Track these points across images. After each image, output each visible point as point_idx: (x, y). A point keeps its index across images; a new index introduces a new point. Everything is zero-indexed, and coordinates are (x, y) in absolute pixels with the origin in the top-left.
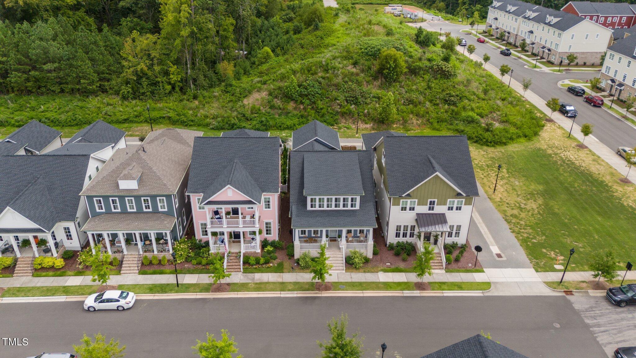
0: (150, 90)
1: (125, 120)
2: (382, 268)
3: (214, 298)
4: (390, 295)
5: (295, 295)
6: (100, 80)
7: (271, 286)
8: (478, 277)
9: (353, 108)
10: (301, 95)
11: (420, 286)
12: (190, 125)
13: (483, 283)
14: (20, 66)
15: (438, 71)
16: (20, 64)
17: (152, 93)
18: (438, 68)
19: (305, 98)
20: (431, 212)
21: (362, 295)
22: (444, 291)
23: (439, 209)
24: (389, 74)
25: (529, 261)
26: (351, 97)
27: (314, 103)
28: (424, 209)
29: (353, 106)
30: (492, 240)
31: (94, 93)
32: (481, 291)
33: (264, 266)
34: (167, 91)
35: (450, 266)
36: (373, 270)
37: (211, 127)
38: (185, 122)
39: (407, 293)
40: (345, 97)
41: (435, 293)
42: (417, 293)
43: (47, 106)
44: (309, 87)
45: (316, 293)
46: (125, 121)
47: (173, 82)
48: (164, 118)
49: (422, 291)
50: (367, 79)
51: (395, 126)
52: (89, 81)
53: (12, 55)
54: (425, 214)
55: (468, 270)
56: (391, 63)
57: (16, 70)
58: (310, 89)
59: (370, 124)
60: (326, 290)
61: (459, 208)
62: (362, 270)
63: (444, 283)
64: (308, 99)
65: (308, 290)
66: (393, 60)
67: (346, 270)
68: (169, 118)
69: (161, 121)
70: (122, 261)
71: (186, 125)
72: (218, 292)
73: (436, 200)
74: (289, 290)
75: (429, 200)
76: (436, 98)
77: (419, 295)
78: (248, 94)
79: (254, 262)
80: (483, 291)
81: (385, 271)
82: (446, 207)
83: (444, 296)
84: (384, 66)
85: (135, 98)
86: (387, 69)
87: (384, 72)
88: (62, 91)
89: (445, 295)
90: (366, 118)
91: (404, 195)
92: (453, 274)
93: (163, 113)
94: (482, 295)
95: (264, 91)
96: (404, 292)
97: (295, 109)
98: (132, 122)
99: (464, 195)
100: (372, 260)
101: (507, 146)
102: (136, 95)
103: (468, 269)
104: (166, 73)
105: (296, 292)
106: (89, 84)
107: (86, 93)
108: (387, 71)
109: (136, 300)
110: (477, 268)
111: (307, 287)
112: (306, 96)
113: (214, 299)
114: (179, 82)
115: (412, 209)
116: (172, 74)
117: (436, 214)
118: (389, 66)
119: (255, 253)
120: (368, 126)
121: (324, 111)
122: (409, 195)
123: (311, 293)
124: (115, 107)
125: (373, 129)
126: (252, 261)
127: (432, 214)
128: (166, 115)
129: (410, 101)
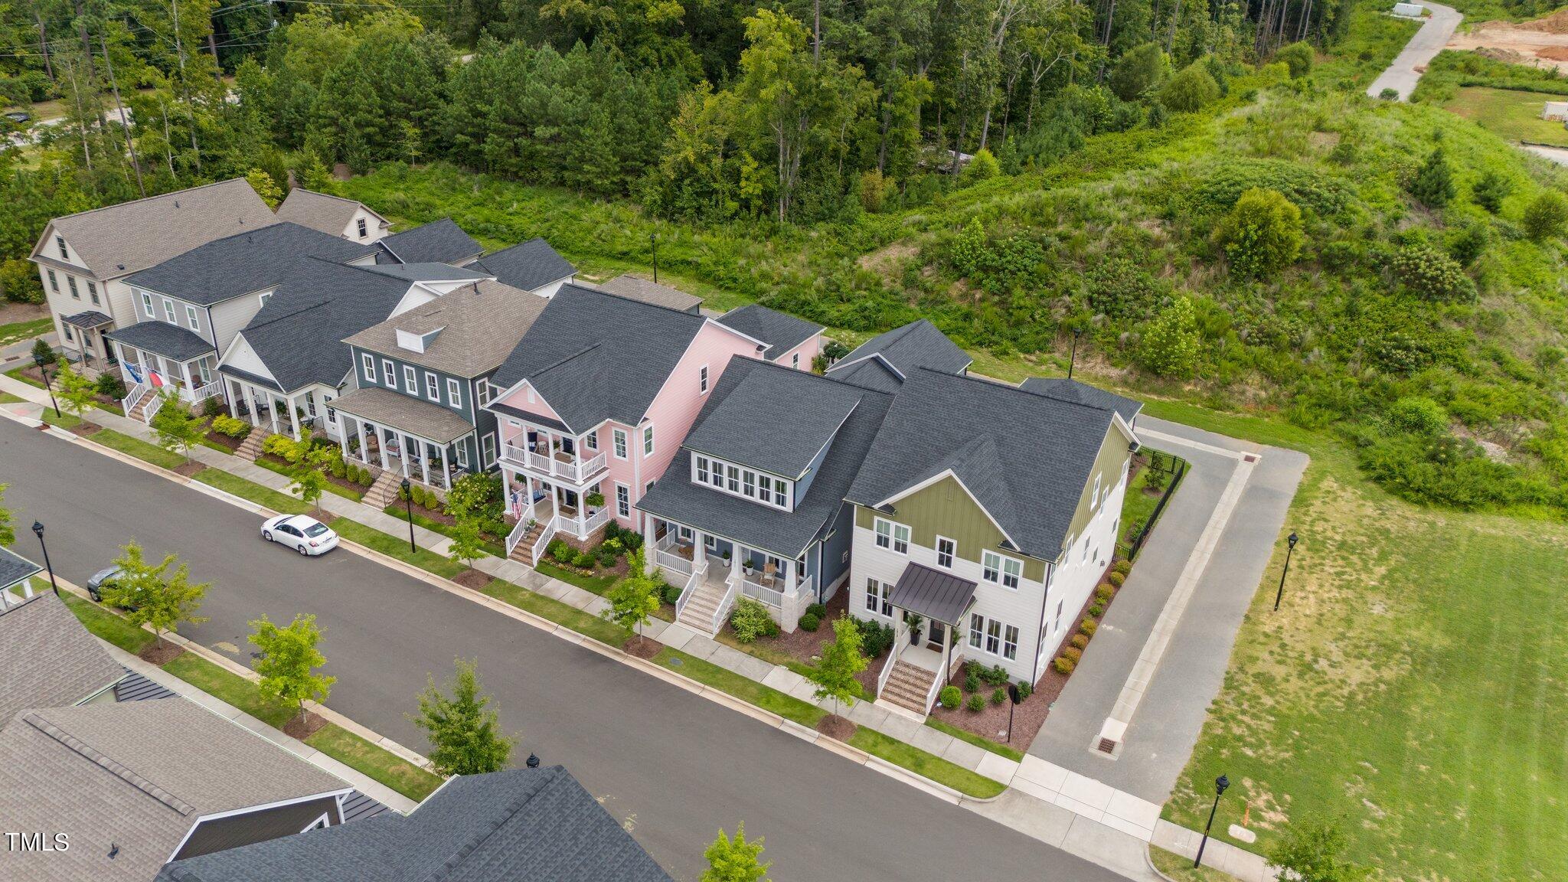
0: (694, 203)
1: (625, 254)
2: (794, 660)
3: (447, 592)
4: (753, 715)
5: (578, 642)
6: (624, 170)
7: (553, 609)
8: (991, 765)
9: (1095, 322)
10: (985, 269)
11: (831, 725)
12: (728, 288)
13: (986, 779)
14: (505, 125)
15: (1402, 274)
16: (506, 120)
17: (699, 210)
18: (1408, 265)
19: (992, 275)
20: (943, 568)
21: (696, 692)
22: (871, 756)
23: (962, 568)
24: (1238, 255)
25: (1172, 788)
26: (1104, 293)
27: (1008, 291)
28: (928, 557)
29: (1101, 316)
30: (1132, 707)
31: (607, 195)
32: (960, 794)
33: (578, 570)
34: (728, 214)
35: (945, 715)
36: (769, 658)
37: (763, 299)
38: (721, 280)
39: (791, 727)
40: (1090, 290)
41: (852, 751)
42: (810, 735)
43: (523, 204)
44: (1007, 251)
45: (618, 654)
46: (624, 256)
47: (743, 196)
48: (689, 263)
49: (824, 736)
50: (1180, 258)
51: (1187, 388)
52: (599, 170)
53: (497, 103)
54: (931, 570)
55: (981, 741)
56: (1252, 227)
57: (495, 131)
58: (1009, 258)
59: (1123, 369)
60: (639, 655)
61: (1010, 582)
62: (748, 648)
63: (892, 741)
64: (998, 280)
65: (608, 641)
66: (1259, 221)
67: (718, 635)
68: (698, 265)
69: (681, 268)
70: (374, 481)
71: (721, 287)
72: (462, 584)
73: (955, 543)
74: (576, 629)
75: (939, 538)
76: (1356, 345)
77: (811, 740)
78: (878, 245)
79: (563, 557)
80: (965, 796)
81: (795, 669)
82: (982, 568)
83: (862, 767)
84: (1232, 233)
85: (660, 216)
86: (1237, 242)
87: (1228, 248)
88: (562, 183)
89: (869, 765)
90: (1118, 352)
91: (876, 506)
92: (938, 733)
93: (692, 255)
94: (955, 802)
95: (915, 246)
96: (786, 721)
97: (963, 296)
98: (633, 260)
99: (1018, 549)
100: (786, 636)
101: (1470, 517)
102: (668, 210)
103: (986, 739)
104: (735, 176)
105: (583, 636)
106: (599, 176)
107: (592, 192)
108: (1236, 246)
109: (335, 549)
110: (1012, 746)
111: (612, 635)
112: (997, 270)
113: (448, 595)
114: (758, 197)
115: (901, 547)
116: (747, 179)
117: (955, 578)
118: (1242, 234)
119: (576, 539)
120: (1114, 372)
121: (1025, 315)
122: (889, 510)
123: (607, 649)
124: (622, 227)
125: (1125, 383)
126: (560, 553)
127: (946, 575)
128: (695, 259)
129: (1268, 336)
